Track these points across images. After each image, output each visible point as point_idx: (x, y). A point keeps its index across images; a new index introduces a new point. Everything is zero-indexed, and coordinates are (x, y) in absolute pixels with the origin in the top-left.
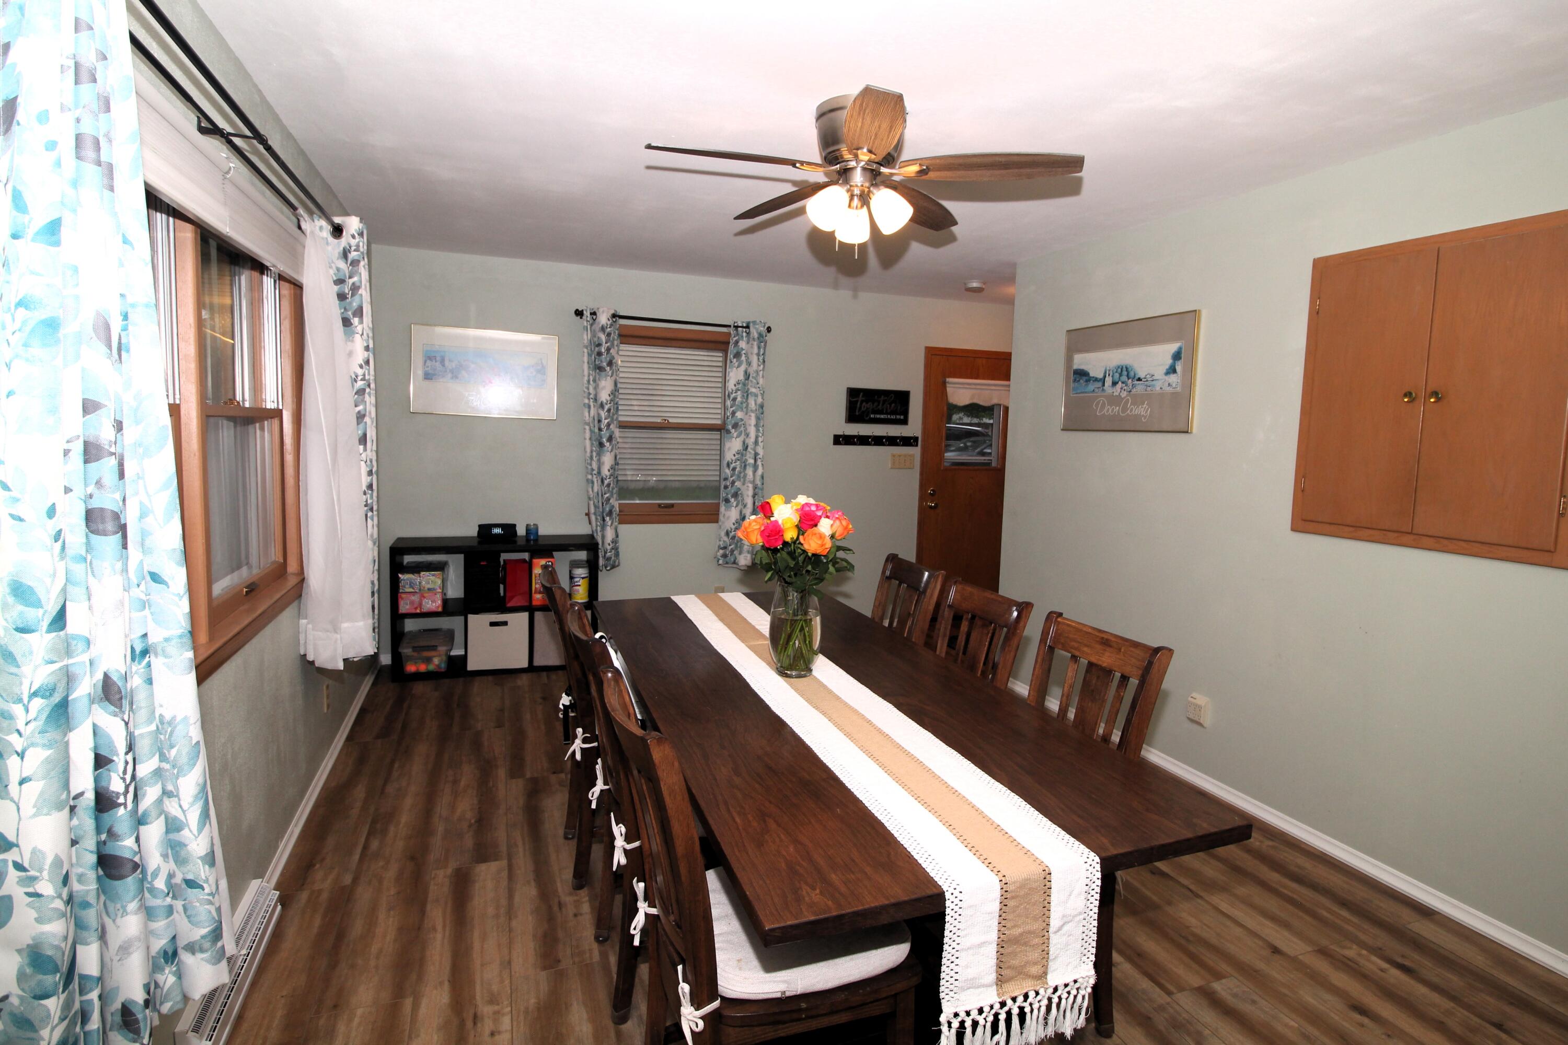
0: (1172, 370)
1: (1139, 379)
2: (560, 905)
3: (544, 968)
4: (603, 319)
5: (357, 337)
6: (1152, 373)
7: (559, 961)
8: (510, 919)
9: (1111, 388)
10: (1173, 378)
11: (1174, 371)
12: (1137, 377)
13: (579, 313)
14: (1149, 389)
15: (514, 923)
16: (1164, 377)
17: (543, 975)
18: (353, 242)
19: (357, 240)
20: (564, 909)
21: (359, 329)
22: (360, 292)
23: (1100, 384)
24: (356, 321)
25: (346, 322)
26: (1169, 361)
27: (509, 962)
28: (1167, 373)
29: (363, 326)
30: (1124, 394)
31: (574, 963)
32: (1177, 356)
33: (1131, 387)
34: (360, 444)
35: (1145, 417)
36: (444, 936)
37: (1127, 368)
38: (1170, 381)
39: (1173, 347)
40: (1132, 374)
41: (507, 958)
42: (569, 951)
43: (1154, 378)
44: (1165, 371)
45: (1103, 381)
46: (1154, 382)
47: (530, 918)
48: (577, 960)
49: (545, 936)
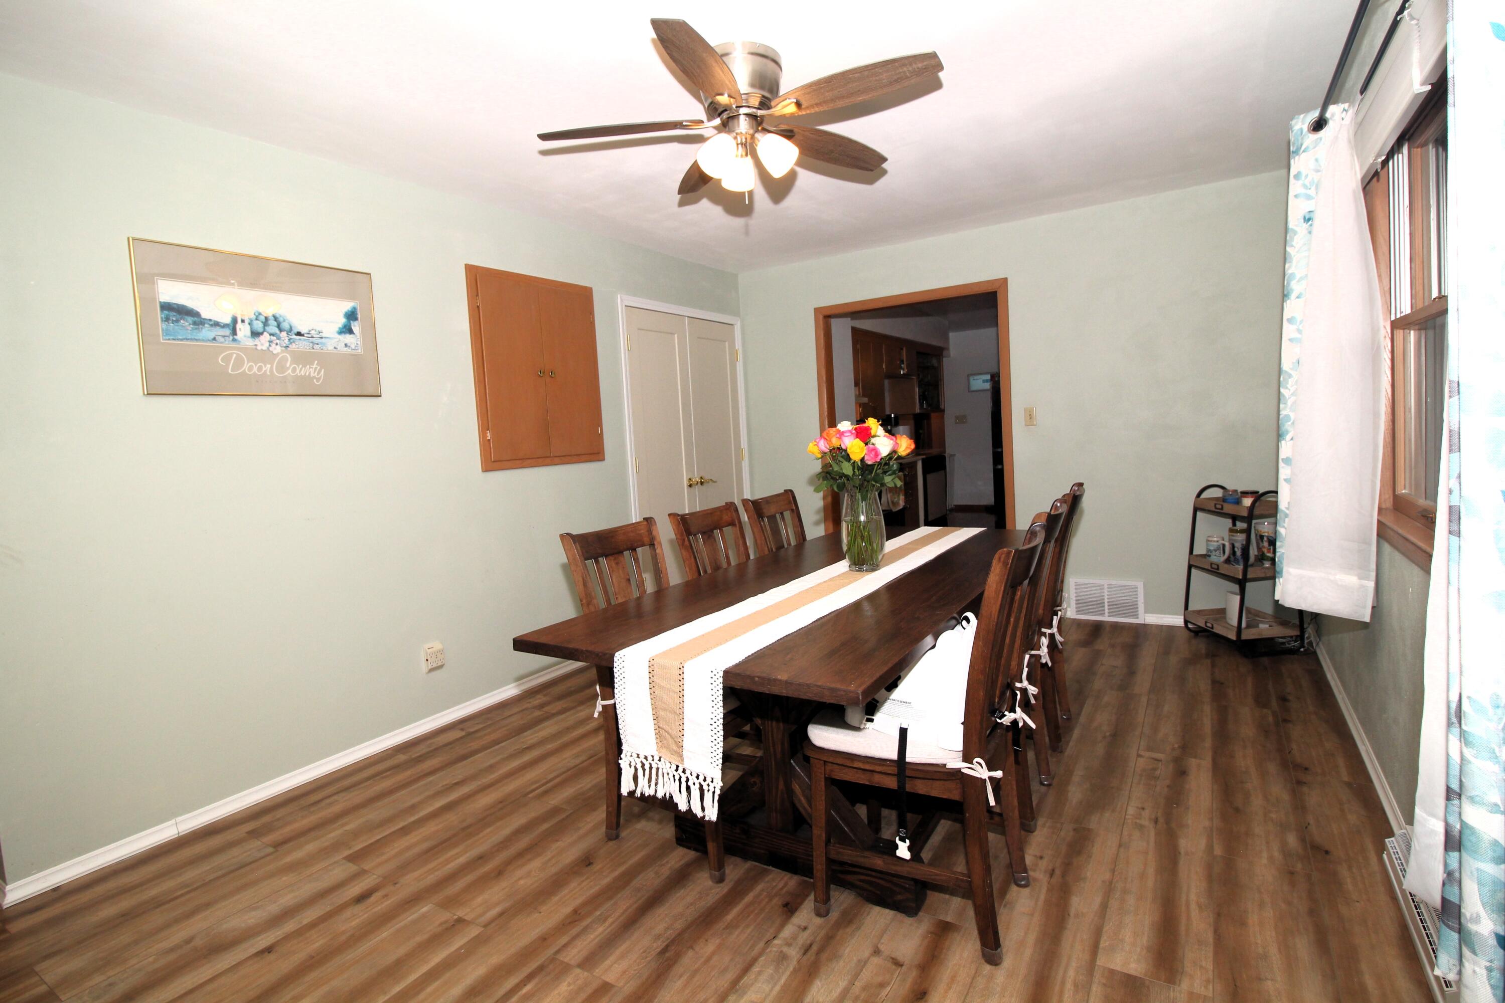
0: (347, 330)
1: (299, 334)
2: (1052, 873)
3: (1089, 830)
6: (318, 329)
7: (1074, 830)
8: (1111, 883)
9: (251, 340)
10: (348, 338)
11: (351, 331)
12: (295, 331)
14: (316, 347)
15: (1108, 876)
16: (337, 336)
17: (1092, 826)
20: (1050, 868)
23: (227, 332)
26: (343, 321)
27: (1120, 846)
28: (341, 332)
30: (277, 349)
31: (1062, 824)
32: (352, 316)
33: (287, 341)
35: (318, 380)
36: (1187, 896)
37: (276, 318)
38: (347, 341)
39: (348, 306)
40: (285, 325)
41: (1122, 850)
42: (1063, 833)
43: (323, 335)
44: (337, 329)
45: (233, 327)
46: (323, 340)
47: (1089, 874)
48: (1059, 825)
49: (1079, 853)
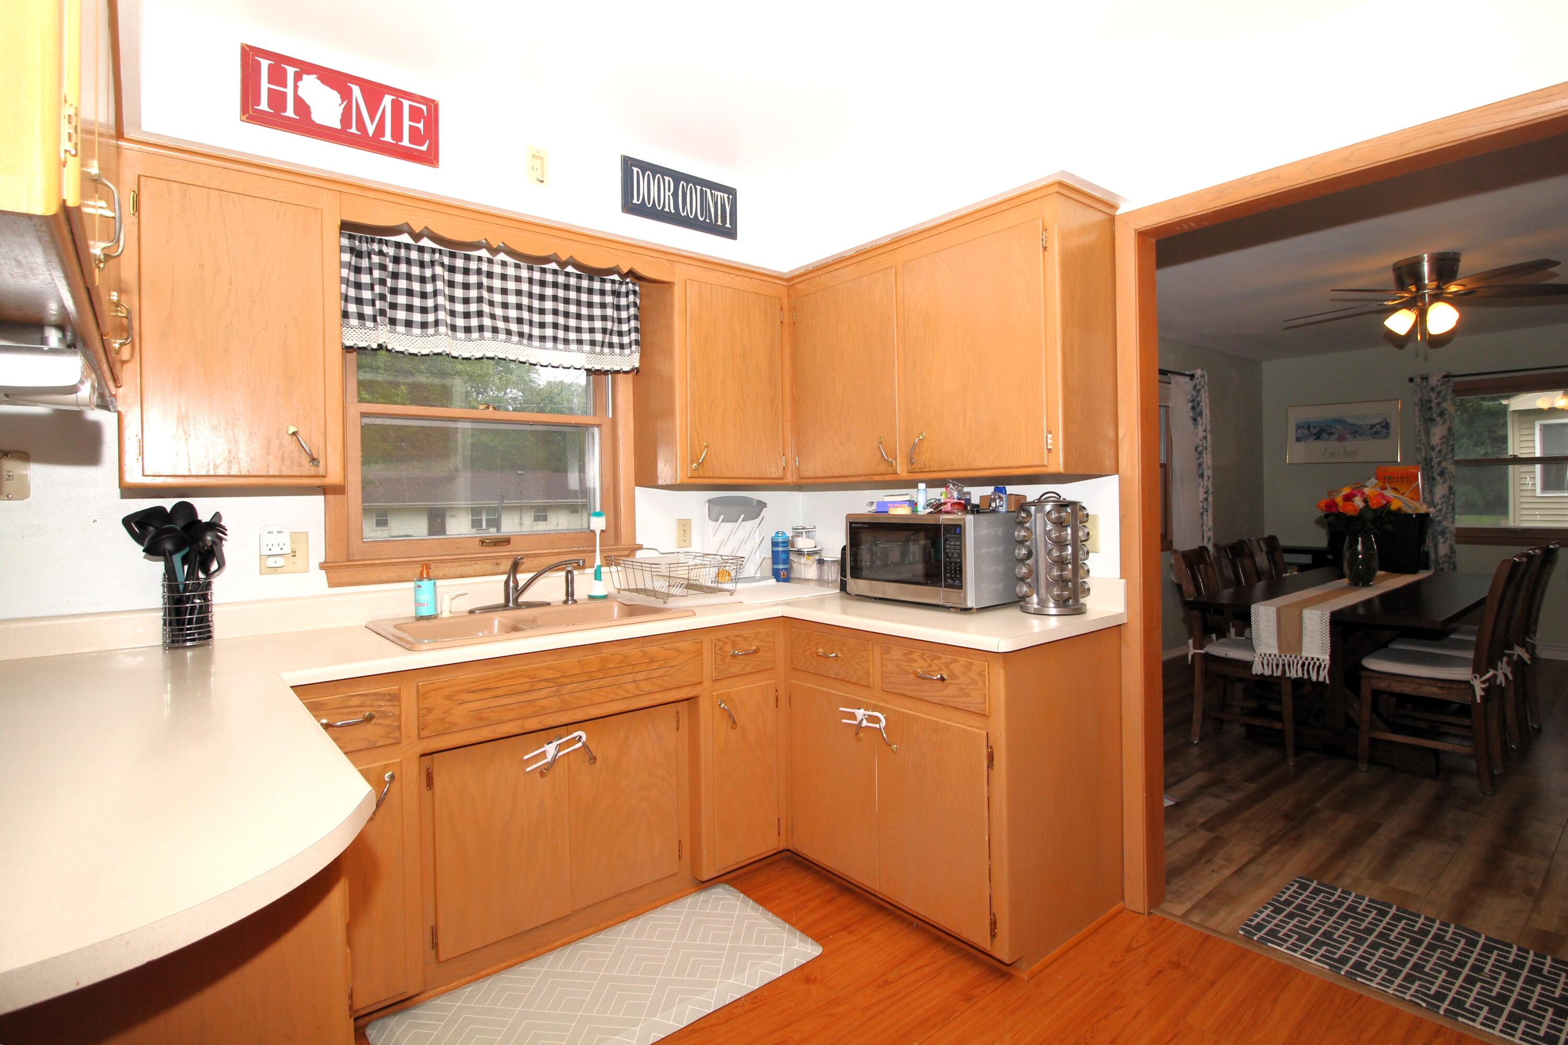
4: (1434, 381)
5: (1199, 426)
13: (1411, 380)
18: (1198, 381)
19: (1200, 380)
21: (1200, 422)
22: (1201, 404)
24: (1199, 418)
25: (1195, 419)
29: (1206, 420)
34: (1200, 477)
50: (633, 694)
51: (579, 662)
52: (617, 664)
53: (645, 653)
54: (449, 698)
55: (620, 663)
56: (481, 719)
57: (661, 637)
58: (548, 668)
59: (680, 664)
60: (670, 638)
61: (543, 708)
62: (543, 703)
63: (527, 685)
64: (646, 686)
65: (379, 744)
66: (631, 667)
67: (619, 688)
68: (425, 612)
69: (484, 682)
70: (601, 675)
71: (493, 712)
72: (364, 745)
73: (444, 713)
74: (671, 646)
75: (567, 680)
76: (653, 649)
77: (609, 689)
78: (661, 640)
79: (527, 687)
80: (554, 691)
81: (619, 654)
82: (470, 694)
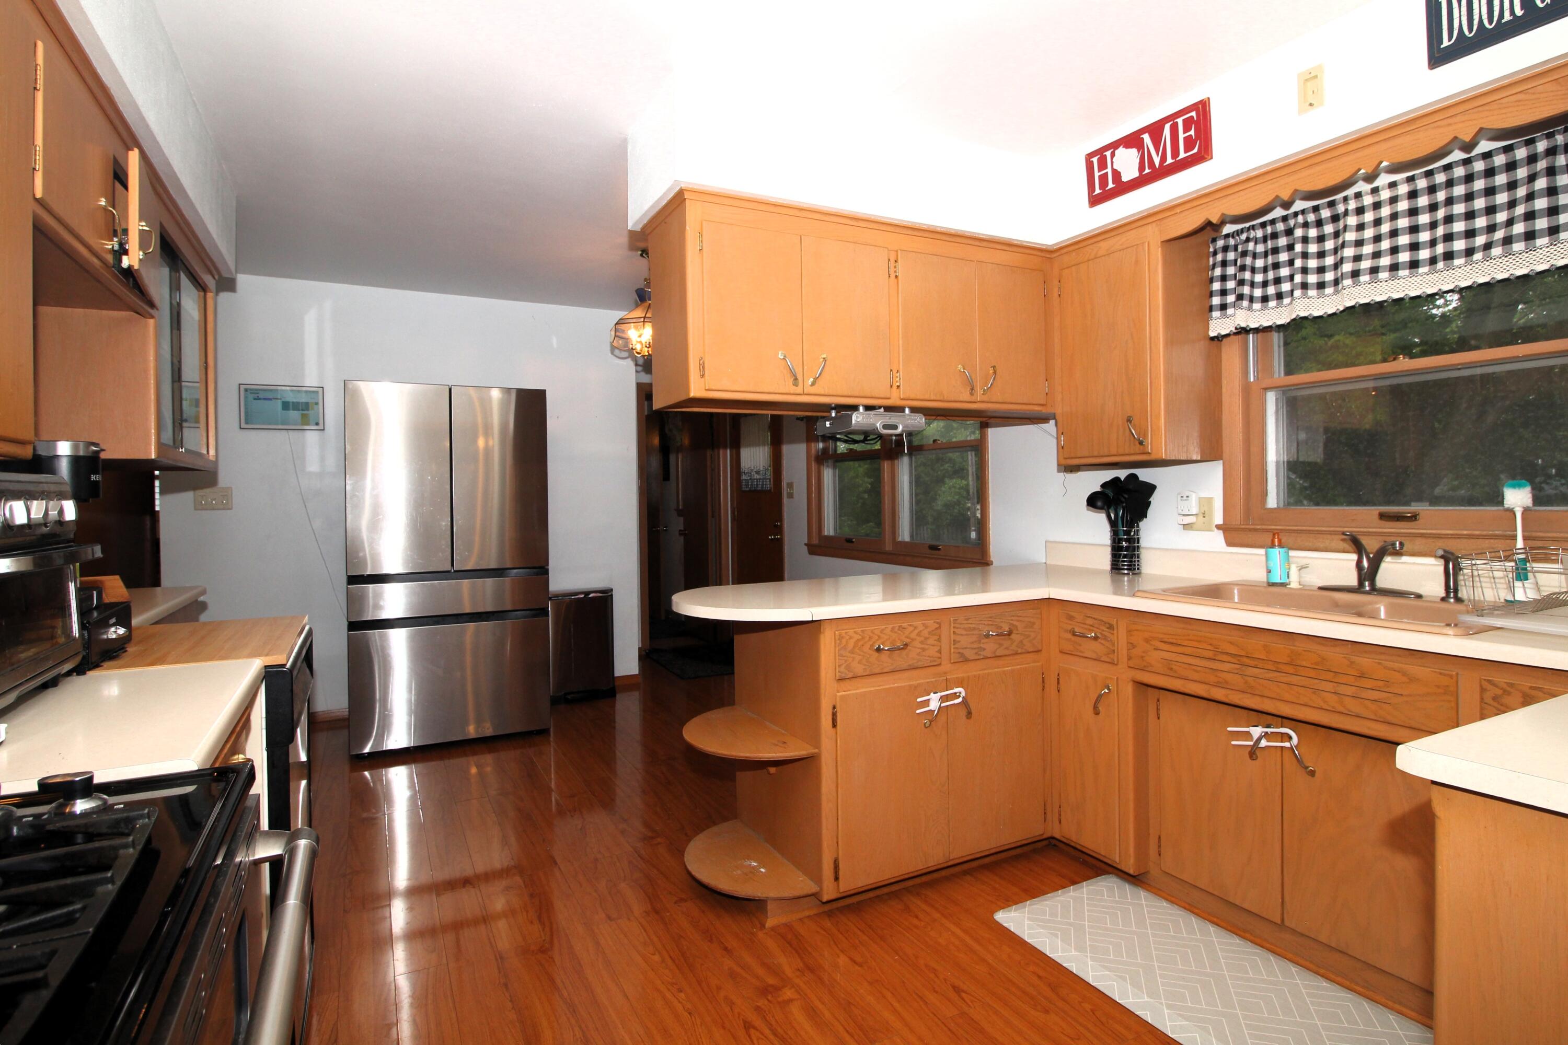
50: (1333, 707)
51: (1265, 646)
52: (1312, 664)
53: (1352, 663)
54: (1147, 641)
55: (1316, 664)
56: (1171, 669)
57: (1383, 650)
58: (1231, 643)
59: (1410, 695)
60: (1399, 656)
61: (1226, 682)
62: (1229, 677)
63: (1211, 652)
64: (1353, 706)
65: (1102, 659)
66: (1332, 674)
67: (1314, 693)
68: (1276, 579)
69: (1174, 637)
70: (1290, 669)
71: (1180, 667)
72: (1094, 656)
73: (1144, 652)
74: (1396, 665)
75: (1252, 663)
76: (1364, 662)
77: (1301, 690)
78: (1382, 653)
79: (1210, 654)
80: (1237, 669)
81: (1315, 653)
82: (1162, 643)
